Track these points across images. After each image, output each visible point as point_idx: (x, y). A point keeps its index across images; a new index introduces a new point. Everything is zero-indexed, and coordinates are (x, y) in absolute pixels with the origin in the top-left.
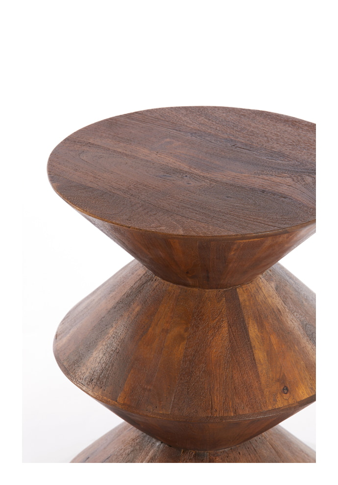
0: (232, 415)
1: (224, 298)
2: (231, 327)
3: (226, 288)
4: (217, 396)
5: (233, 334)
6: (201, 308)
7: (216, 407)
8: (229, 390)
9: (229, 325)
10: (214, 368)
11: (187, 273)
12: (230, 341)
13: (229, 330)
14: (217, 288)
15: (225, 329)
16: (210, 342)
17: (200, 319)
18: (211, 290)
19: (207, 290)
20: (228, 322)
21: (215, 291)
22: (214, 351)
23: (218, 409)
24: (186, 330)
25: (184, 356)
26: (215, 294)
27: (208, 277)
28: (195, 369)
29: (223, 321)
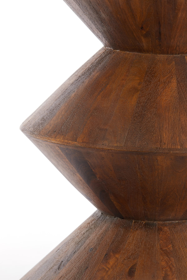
0: (179, 147)
1: (174, 62)
2: (179, 83)
3: (176, 54)
4: (166, 133)
5: (181, 88)
6: (154, 68)
7: (165, 141)
8: (176, 128)
9: (178, 81)
10: (163, 111)
11: (142, 28)
12: (178, 93)
13: (178, 85)
14: (168, 53)
15: (174, 84)
16: (161, 94)
17: (152, 76)
18: (162, 55)
19: (159, 55)
20: (177, 79)
21: (165, 56)
22: (164, 99)
23: (166, 142)
24: (139, 84)
25: (137, 103)
26: (166, 58)
27: (160, 33)
28: (147, 113)
29: (172, 78)
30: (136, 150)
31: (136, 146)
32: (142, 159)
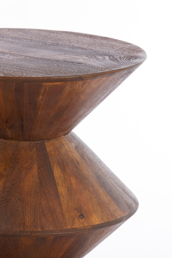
0: (40, 230)
1: (35, 148)
2: (40, 169)
3: (37, 141)
4: (28, 217)
5: (42, 174)
6: (17, 154)
7: (27, 224)
8: (38, 212)
9: (39, 167)
10: (26, 196)
11: (7, 122)
12: (39, 178)
13: (38, 170)
14: (29, 141)
15: (35, 170)
16: (24, 179)
17: (16, 163)
18: (25, 142)
19: (22, 142)
20: (38, 165)
21: (28, 143)
22: (27, 184)
23: (29, 226)
24: (5, 170)
25: (3, 188)
26: (28, 145)
27: (23, 126)
28: (12, 198)
29: (33, 164)
30: (3, 233)
31: (2, 230)
32: (8, 240)
